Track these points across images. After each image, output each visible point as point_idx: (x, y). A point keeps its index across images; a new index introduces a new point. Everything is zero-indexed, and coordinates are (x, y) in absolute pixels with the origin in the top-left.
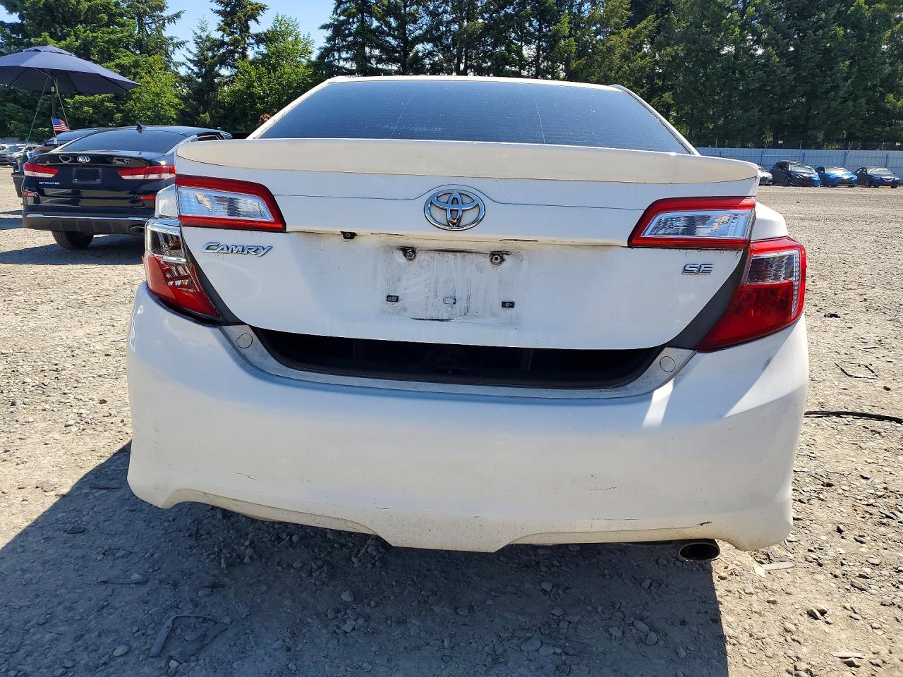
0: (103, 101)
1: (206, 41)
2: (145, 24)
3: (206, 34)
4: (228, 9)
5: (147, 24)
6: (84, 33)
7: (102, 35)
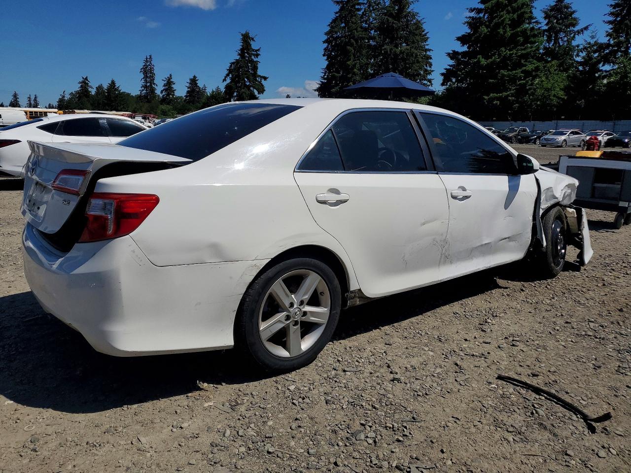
0: (508, 96)
1: (594, 46)
2: (560, 38)
3: (595, 40)
4: (619, 19)
5: (561, 38)
6: (504, 52)
7: (516, 52)
